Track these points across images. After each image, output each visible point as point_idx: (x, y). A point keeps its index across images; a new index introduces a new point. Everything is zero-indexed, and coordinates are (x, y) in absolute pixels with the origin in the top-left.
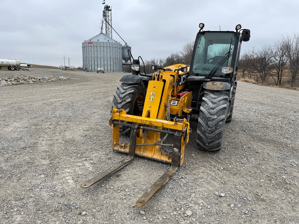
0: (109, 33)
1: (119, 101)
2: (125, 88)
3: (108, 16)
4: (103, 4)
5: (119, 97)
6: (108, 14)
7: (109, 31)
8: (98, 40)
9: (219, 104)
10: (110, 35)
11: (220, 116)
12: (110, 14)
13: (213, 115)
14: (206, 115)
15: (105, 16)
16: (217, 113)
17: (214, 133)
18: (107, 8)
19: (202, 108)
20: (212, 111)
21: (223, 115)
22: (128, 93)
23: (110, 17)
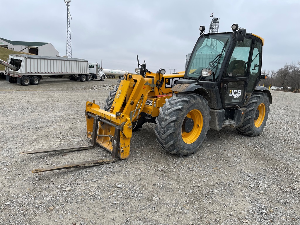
0: (214, 45)
3: (215, 28)
4: (211, 17)
6: (215, 26)
7: (214, 43)
8: (201, 52)
9: (176, 105)
10: (215, 47)
11: (172, 117)
12: (217, 26)
13: (167, 115)
14: (161, 115)
15: (212, 29)
16: (170, 113)
17: (165, 134)
18: (215, 21)
19: (161, 108)
20: (166, 112)
21: (175, 116)
23: (217, 29)
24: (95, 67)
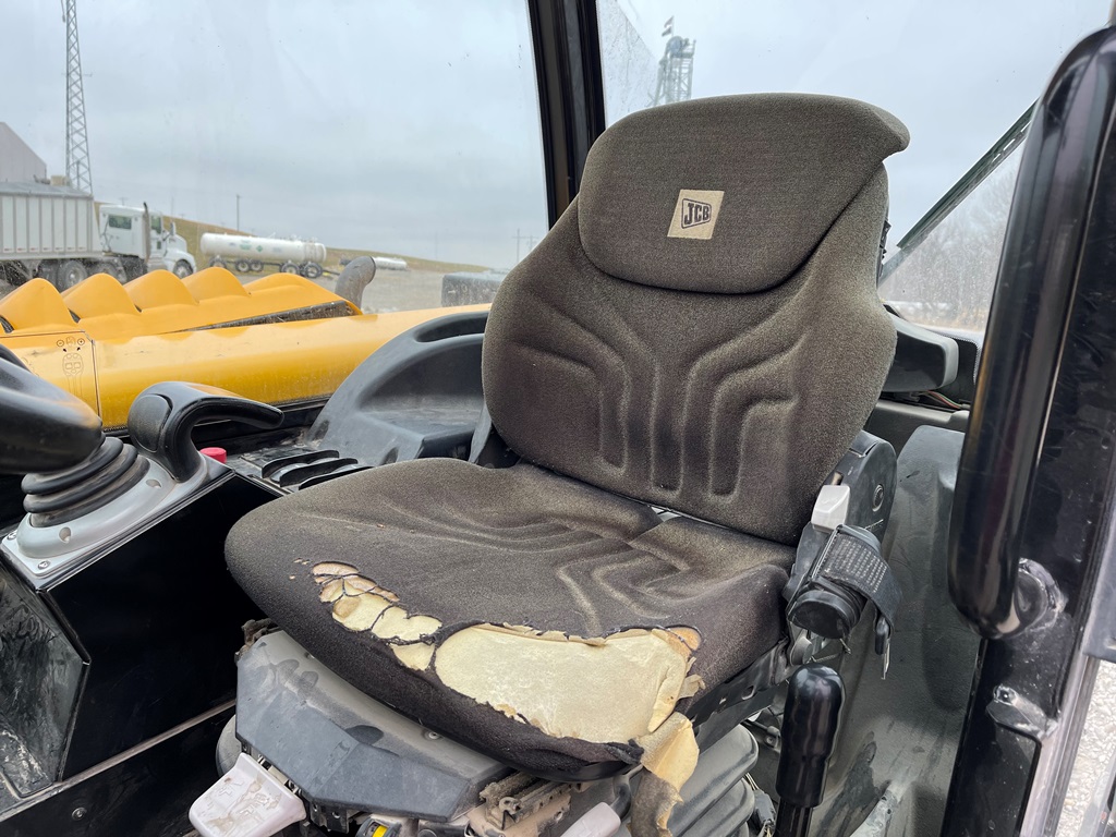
3: (680, 78)
4: (664, 34)
6: (677, 70)
12: (685, 71)
15: (668, 79)
18: (678, 48)
23: (686, 81)
24: (138, 226)
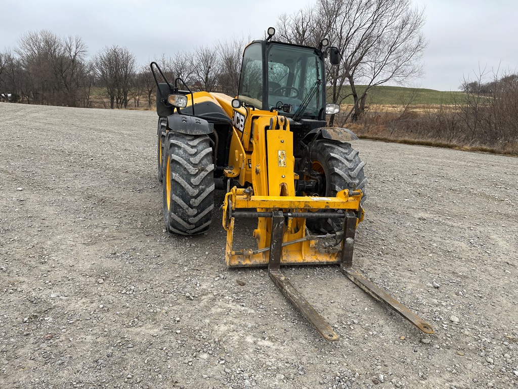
1: (193, 171)
2: (191, 143)
5: (191, 163)
9: (356, 162)
11: (362, 179)
13: (354, 178)
14: (346, 179)
19: (338, 170)
20: (352, 173)
22: (205, 154)
